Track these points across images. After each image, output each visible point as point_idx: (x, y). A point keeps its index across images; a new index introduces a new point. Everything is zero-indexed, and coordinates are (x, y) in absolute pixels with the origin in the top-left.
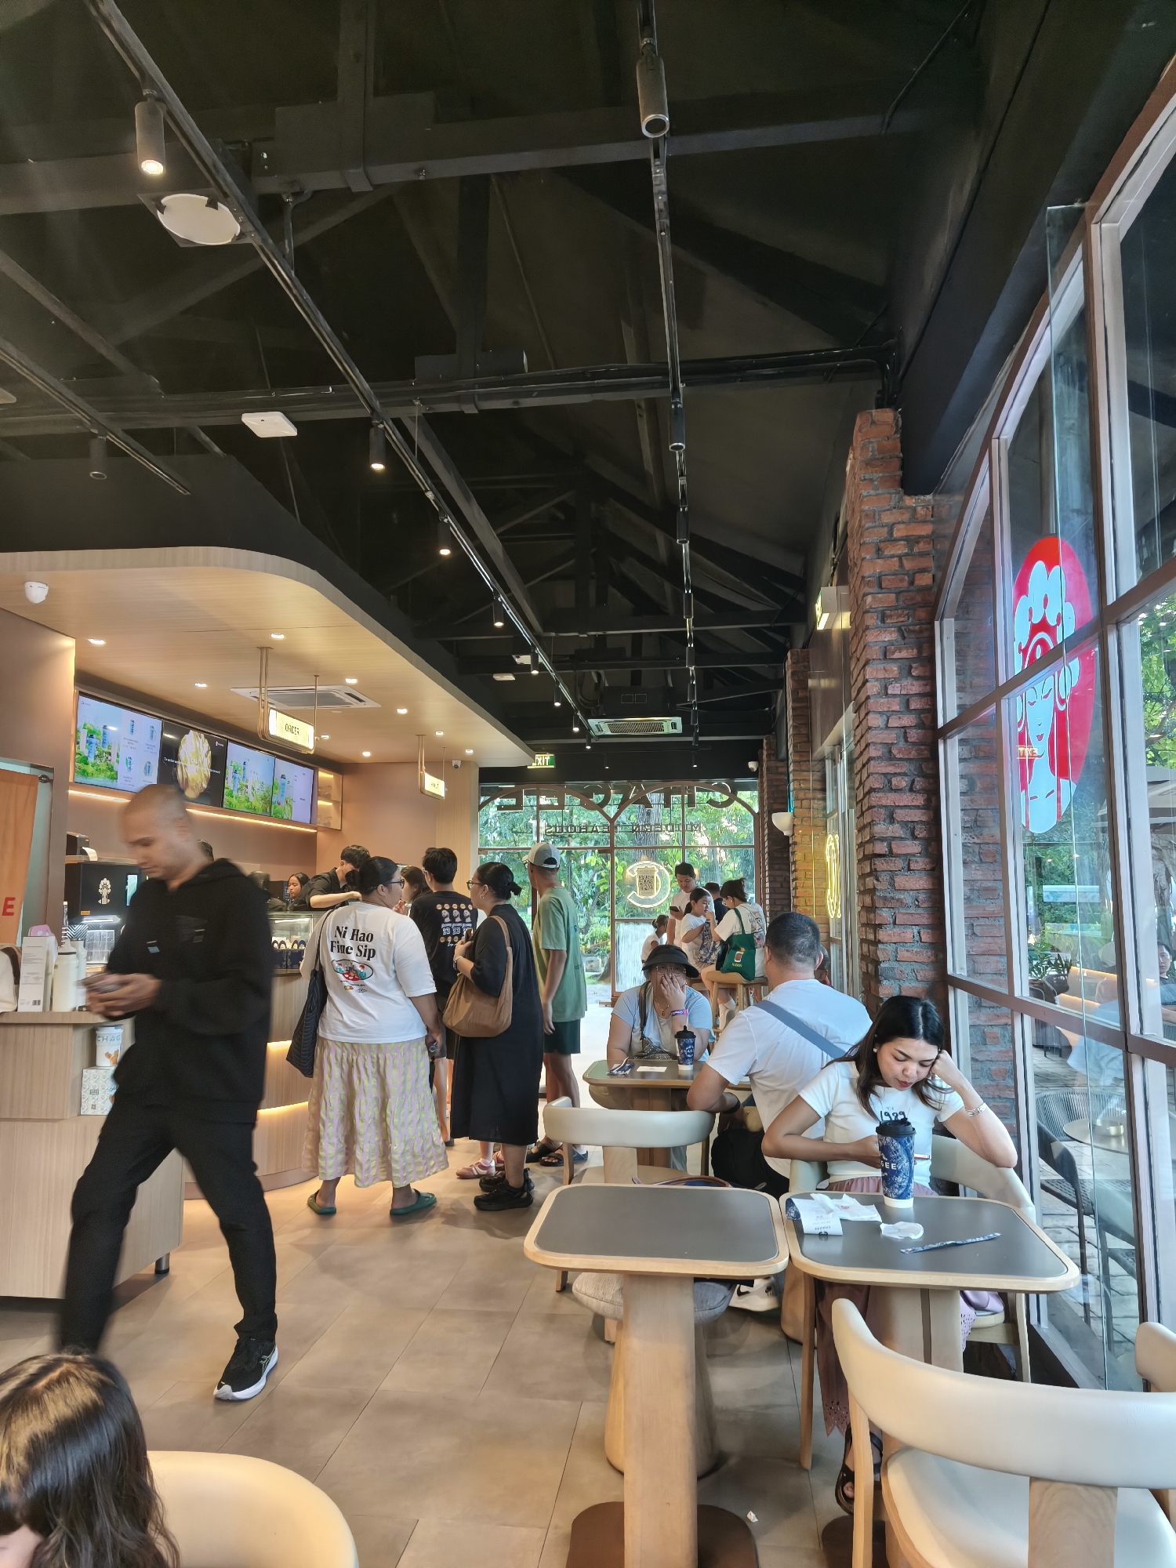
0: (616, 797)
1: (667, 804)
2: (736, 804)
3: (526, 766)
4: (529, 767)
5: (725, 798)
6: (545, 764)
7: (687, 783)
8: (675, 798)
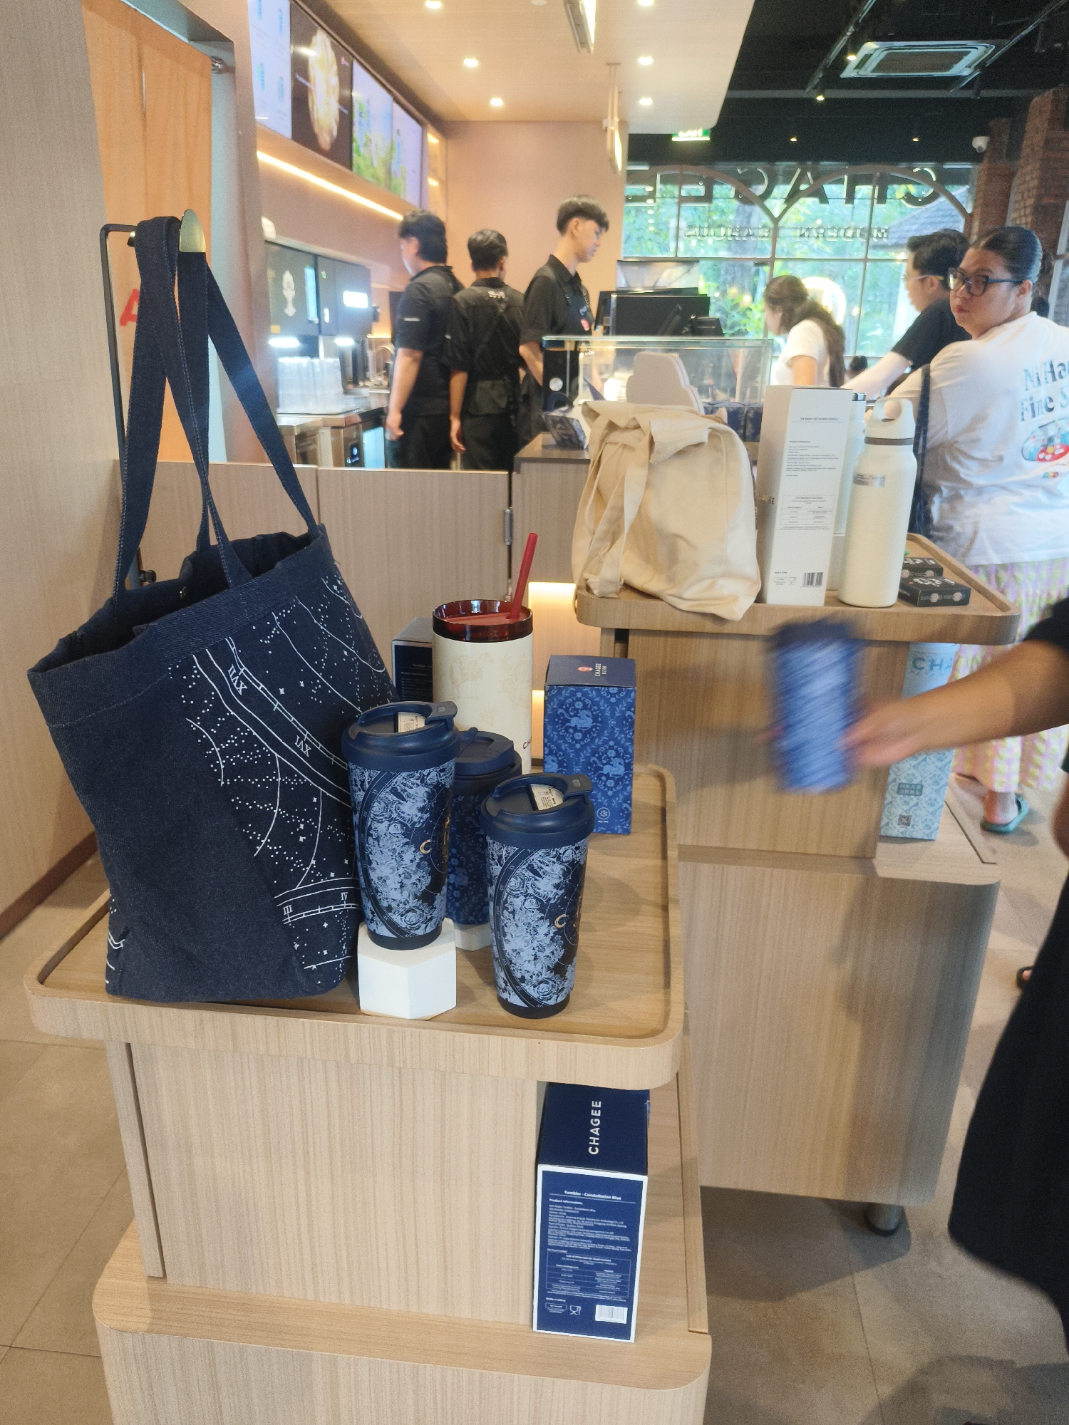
0: (782, 190)
1: (850, 197)
2: (942, 199)
3: (670, 136)
4: (674, 139)
5: (927, 191)
6: (698, 136)
7: (877, 169)
8: (864, 190)
